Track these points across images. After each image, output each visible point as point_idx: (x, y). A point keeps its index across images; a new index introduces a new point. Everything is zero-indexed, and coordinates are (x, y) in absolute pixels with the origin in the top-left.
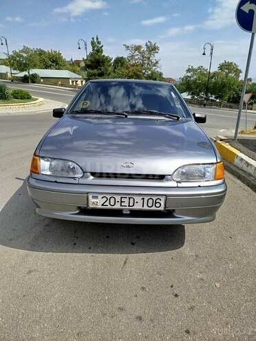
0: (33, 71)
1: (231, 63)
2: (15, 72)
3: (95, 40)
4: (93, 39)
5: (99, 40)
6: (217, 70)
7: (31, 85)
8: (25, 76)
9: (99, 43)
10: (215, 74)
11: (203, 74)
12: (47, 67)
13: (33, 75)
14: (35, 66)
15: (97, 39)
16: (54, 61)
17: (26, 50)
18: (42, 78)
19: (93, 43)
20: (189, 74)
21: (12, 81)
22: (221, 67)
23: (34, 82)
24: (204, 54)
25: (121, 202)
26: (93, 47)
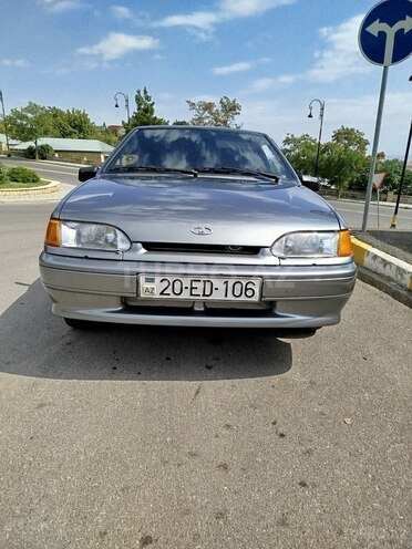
0: (42, 141)
1: (352, 130)
2: (14, 142)
3: (142, 94)
4: (139, 92)
5: (148, 94)
6: (330, 140)
7: (39, 162)
8: (30, 149)
9: (148, 98)
10: (327, 147)
11: (309, 147)
12: (65, 135)
13: (42, 147)
14: (46, 134)
15: (145, 92)
16: (77, 126)
17: (32, 108)
18: (56, 151)
19: (138, 99)
20: (288, 147)
21: (9, 156)
22: (337, 136)
23: (44, 158)
24: (310, 116)
25: (192, 288)
26: (139, 105)
